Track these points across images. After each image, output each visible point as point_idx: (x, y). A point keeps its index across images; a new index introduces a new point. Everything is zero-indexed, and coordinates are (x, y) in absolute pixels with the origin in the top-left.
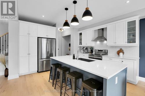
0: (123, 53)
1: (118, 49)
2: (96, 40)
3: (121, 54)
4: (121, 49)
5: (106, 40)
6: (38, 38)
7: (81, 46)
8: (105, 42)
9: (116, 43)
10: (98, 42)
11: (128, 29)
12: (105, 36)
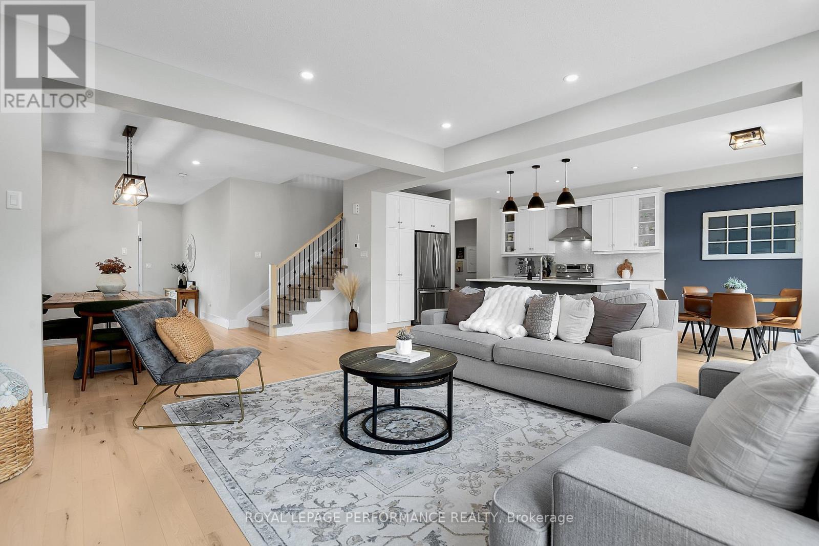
0: (632, 271)
1: (620, 262)
2: (558, 238)
3: (626, 273)
4: (626, 260)
5: (590, 238)
6: (416, 231)
7: (510, 254)
8: (587, 243)
9: (613, 245)
10: (567, 244)
11: (641, 215)
12: (585, 226)
